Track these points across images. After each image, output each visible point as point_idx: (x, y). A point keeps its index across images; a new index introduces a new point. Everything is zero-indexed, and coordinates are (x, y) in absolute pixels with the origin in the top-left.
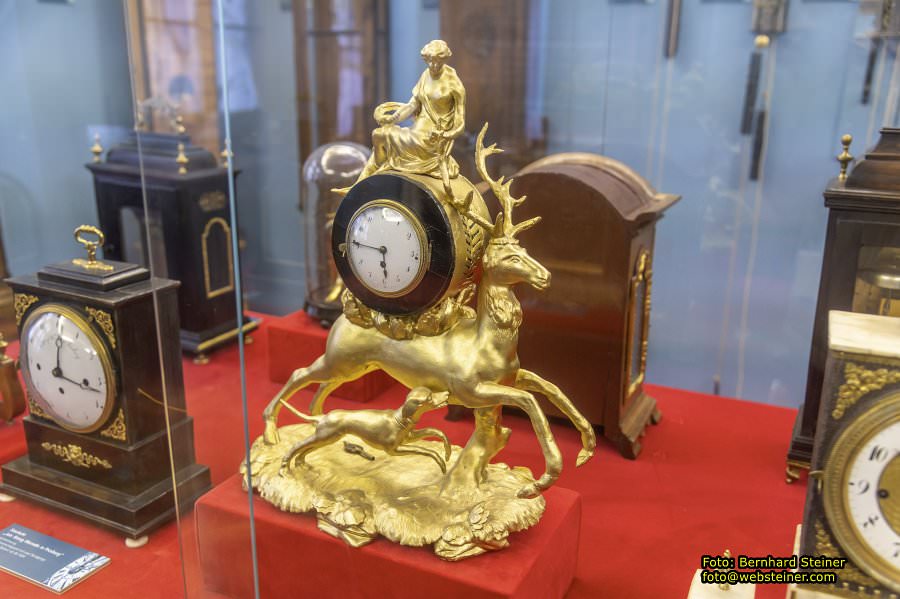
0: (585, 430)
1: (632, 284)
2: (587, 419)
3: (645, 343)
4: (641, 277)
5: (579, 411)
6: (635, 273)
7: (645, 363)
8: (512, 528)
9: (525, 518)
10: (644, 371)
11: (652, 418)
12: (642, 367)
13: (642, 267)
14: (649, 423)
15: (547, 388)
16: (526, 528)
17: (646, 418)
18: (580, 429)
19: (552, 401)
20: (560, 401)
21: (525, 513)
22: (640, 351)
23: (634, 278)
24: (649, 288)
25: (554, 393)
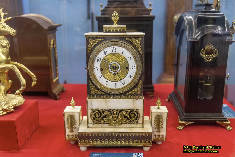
0: (33, 76)
1: (49, 48)
2: (33, 73)
3: (57, 67)
4: (52, 46)
5: (30, 70)
6: (50, 45)
7: (58, 74)
8: (15, 105)
9: (18, 103)
10: (58, 76)
11: (63, 90)
12: (58, 75)
13: (52, 43)
14: (62, 91)
15: (20, 66)
16: (19, 105)
17: (61, 89)
18: (31, 76)
19: (22, 69)
20: (24, 69)
21: (18, 101)
22: (56, 70)
23: (50, 46)
24: (56, 51)
25: (22, 67)
